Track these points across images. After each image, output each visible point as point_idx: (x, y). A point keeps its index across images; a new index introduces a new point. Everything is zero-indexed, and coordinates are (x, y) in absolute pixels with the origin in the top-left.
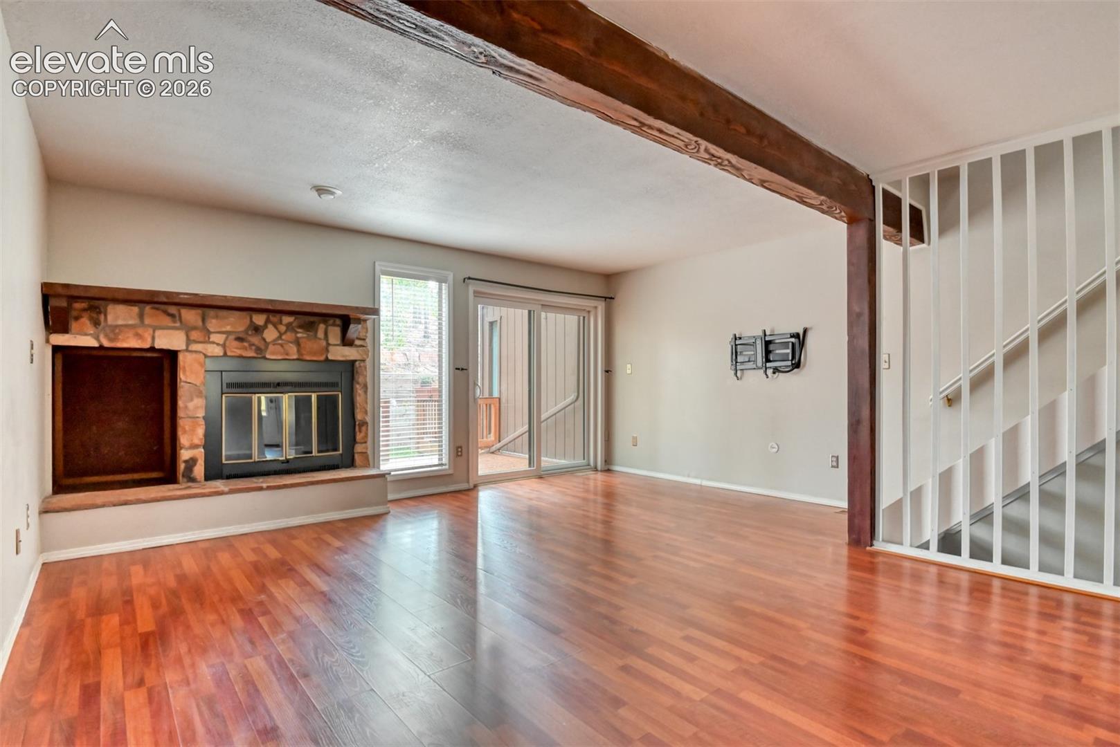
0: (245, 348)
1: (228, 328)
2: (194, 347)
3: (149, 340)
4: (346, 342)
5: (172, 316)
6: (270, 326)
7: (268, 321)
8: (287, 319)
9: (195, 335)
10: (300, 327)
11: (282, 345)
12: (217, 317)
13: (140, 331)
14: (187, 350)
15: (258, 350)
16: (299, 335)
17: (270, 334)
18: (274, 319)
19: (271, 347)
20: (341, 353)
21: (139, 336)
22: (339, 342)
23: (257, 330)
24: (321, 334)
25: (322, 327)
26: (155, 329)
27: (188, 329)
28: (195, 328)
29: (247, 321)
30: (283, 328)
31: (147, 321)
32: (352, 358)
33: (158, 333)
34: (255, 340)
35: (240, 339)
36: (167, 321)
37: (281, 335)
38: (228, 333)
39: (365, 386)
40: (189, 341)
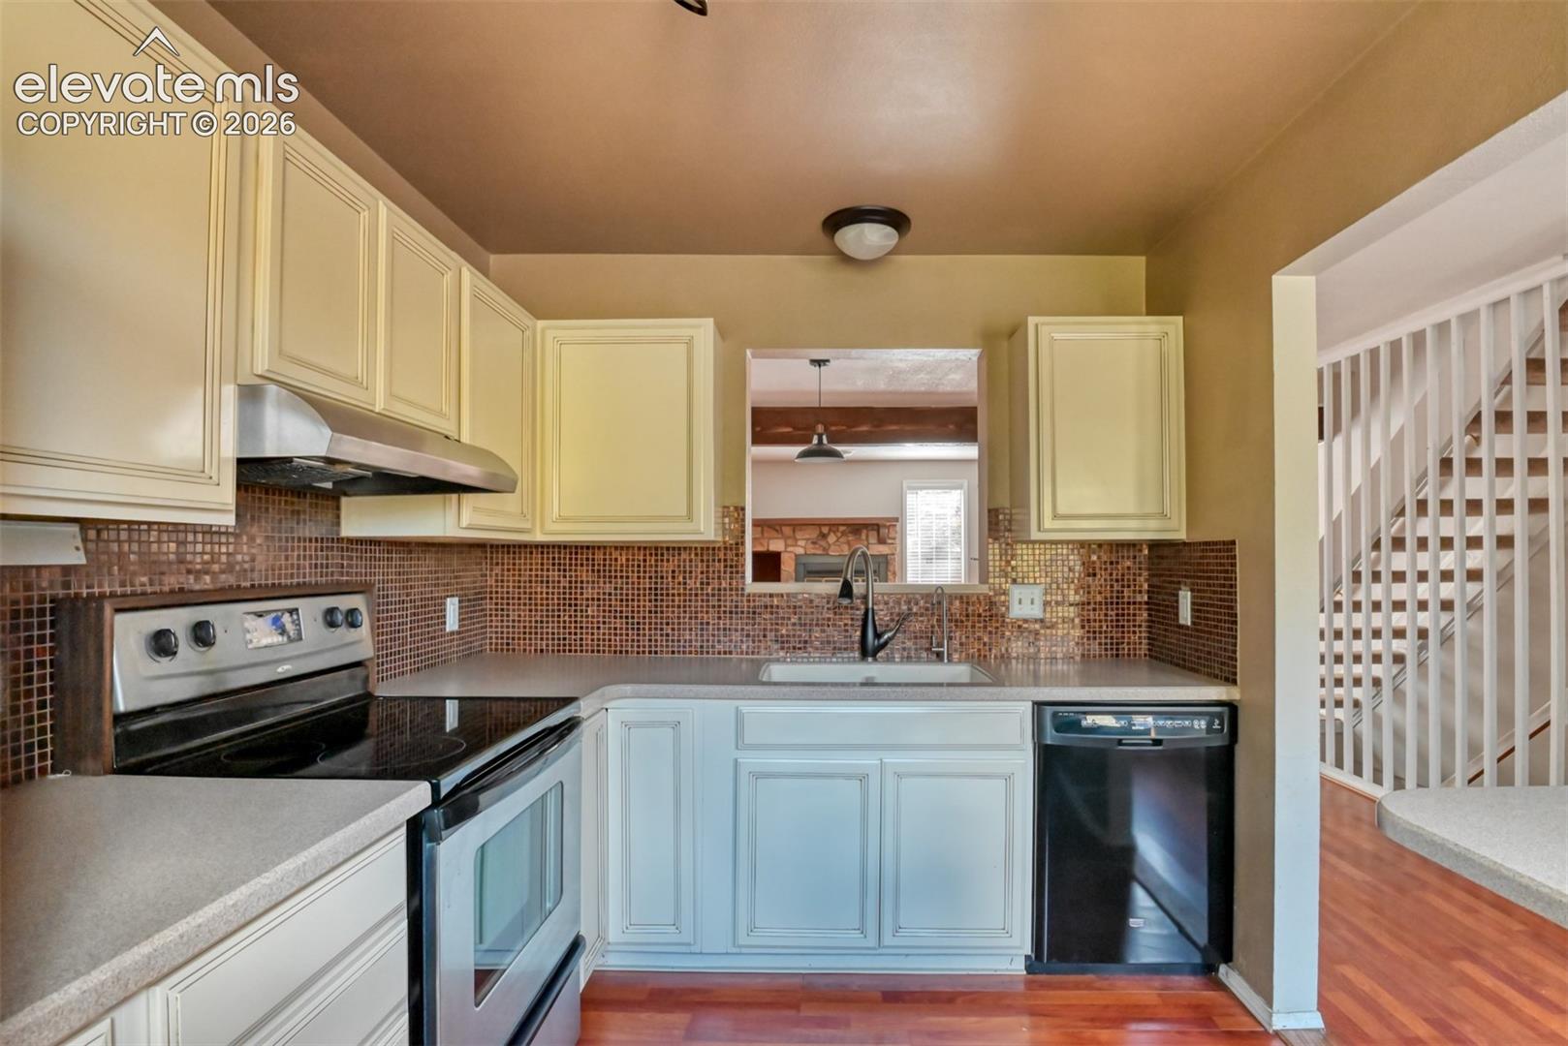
0: (816, 549)
1: (808, 536)
2: (790, 549)
3: (766, 544)
4: (881, 541)
5: (777, 531)
6: (832, 534)
7: (830, 530)
8: (842, 528)
9: (790, 542)
10: (850, 532)
11: (839, 546)
12: (801, 530)
13: (762, 541)
14: (786, 551)
15: (824, 549)
16: (850, 538)
17: (832, 539)
18: (834, 529)
19: (833, 547)
20: (878, 549)
21: (762, 545)
22: (875, 541)
23: (824, 536)
24: (864, 537)
25: (864, 532)
26: (770, 539)
27: (786, 538)
28: (789, 537)
29: (818, 532)
30: (839, 534)
31: (766, 535)
32: (885, 553)
33: (771, 541)
34: (823, 543)
35: (814, 543)
36: (775, 534)
37: (838, 539)
38: (807, 540)
39: (894, 573)
40: (786, 546)
